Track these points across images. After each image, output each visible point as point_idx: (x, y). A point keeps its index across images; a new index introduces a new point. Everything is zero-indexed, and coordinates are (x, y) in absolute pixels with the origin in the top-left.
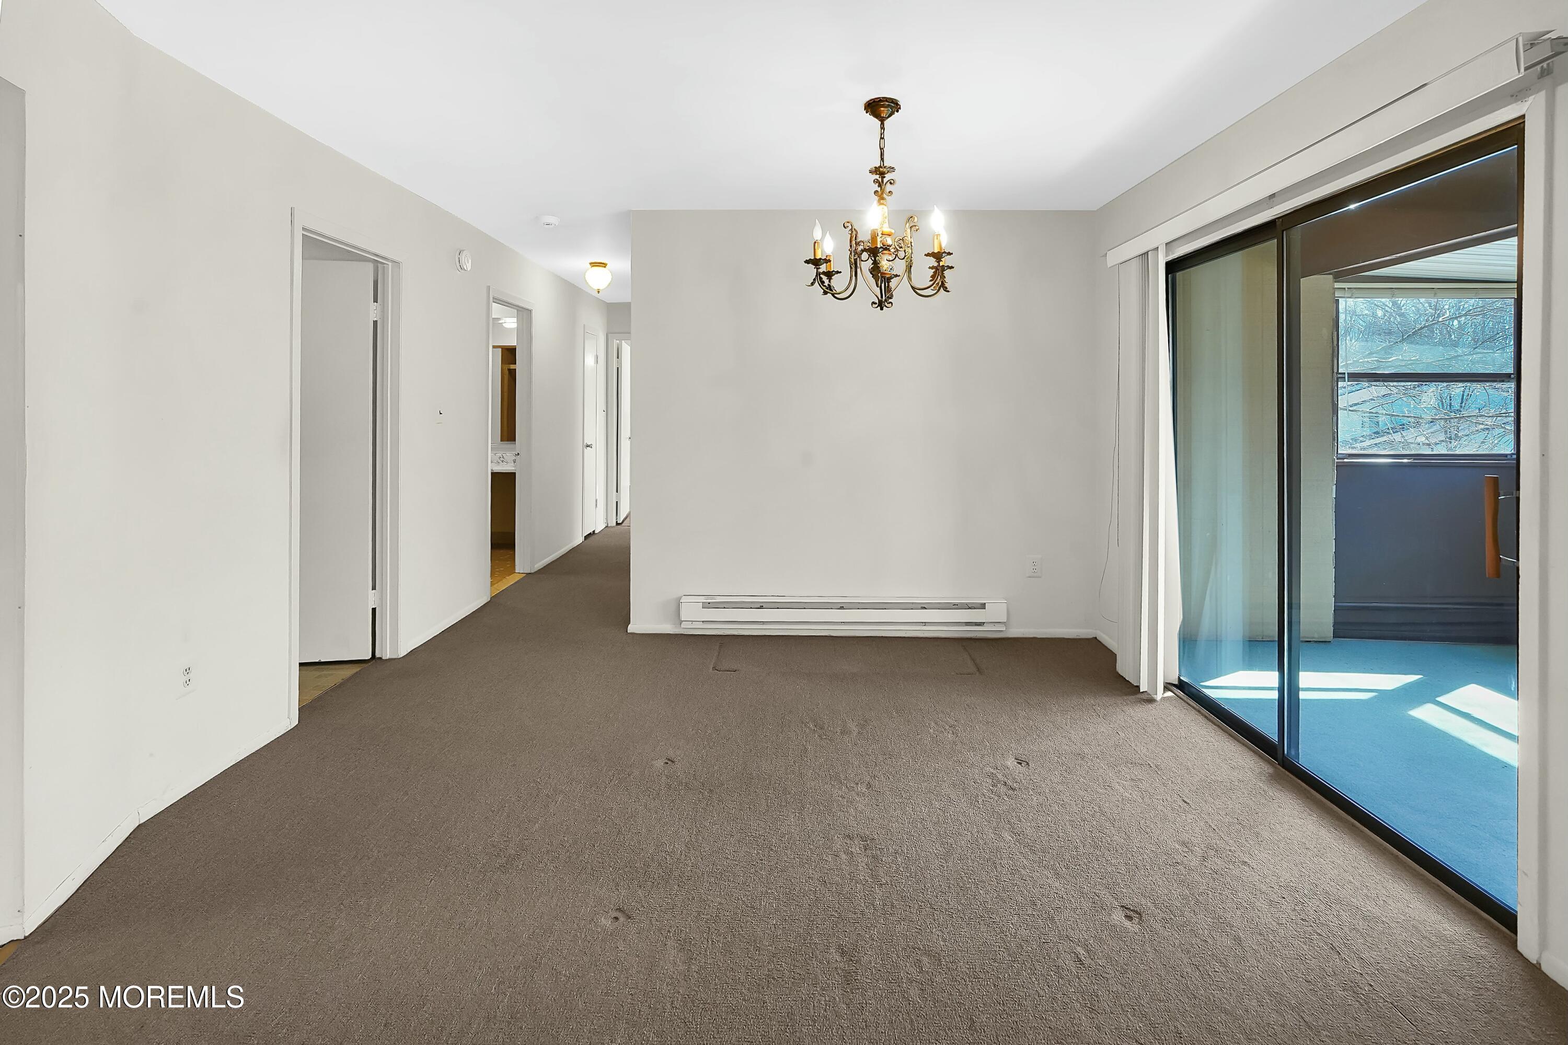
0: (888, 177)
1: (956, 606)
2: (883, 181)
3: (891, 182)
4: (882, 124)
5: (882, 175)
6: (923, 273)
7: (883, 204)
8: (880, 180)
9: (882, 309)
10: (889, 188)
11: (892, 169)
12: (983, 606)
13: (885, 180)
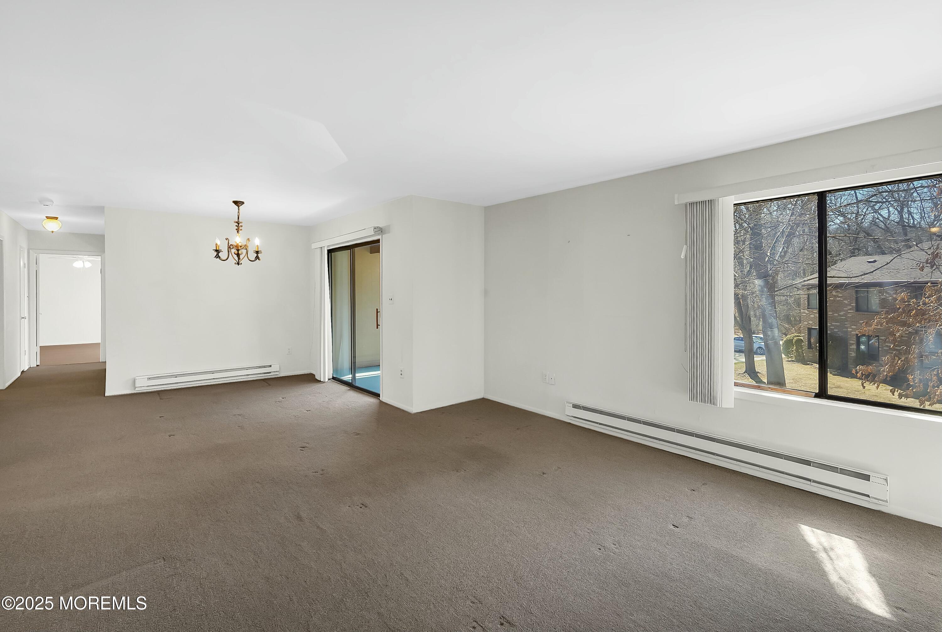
0: (240, 225)
1: (260, 367)
2: (238, 226)
3: (242, 226)
4: (239, 208)
5: (238, 224)
6: (253, 256)
7: (239, 233)
8: (238, 225)
9: (238, 265)
10: (241, 228)
11: (241, 223)
12: (271, 366)
13: (239, 225)
